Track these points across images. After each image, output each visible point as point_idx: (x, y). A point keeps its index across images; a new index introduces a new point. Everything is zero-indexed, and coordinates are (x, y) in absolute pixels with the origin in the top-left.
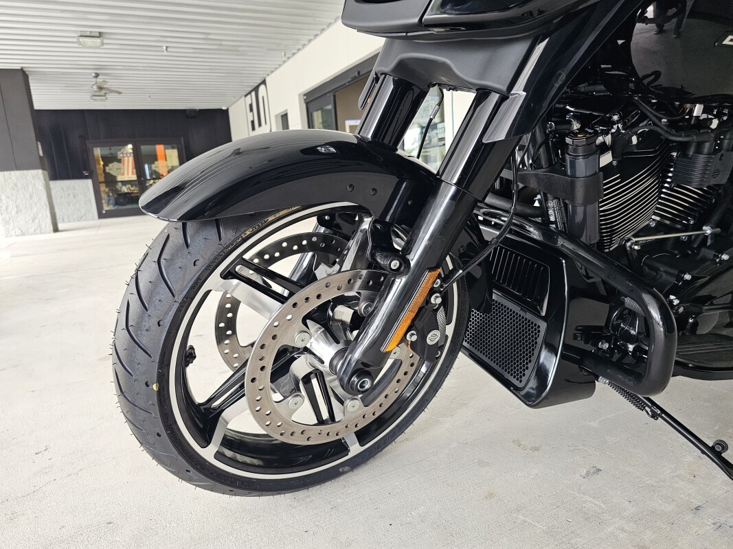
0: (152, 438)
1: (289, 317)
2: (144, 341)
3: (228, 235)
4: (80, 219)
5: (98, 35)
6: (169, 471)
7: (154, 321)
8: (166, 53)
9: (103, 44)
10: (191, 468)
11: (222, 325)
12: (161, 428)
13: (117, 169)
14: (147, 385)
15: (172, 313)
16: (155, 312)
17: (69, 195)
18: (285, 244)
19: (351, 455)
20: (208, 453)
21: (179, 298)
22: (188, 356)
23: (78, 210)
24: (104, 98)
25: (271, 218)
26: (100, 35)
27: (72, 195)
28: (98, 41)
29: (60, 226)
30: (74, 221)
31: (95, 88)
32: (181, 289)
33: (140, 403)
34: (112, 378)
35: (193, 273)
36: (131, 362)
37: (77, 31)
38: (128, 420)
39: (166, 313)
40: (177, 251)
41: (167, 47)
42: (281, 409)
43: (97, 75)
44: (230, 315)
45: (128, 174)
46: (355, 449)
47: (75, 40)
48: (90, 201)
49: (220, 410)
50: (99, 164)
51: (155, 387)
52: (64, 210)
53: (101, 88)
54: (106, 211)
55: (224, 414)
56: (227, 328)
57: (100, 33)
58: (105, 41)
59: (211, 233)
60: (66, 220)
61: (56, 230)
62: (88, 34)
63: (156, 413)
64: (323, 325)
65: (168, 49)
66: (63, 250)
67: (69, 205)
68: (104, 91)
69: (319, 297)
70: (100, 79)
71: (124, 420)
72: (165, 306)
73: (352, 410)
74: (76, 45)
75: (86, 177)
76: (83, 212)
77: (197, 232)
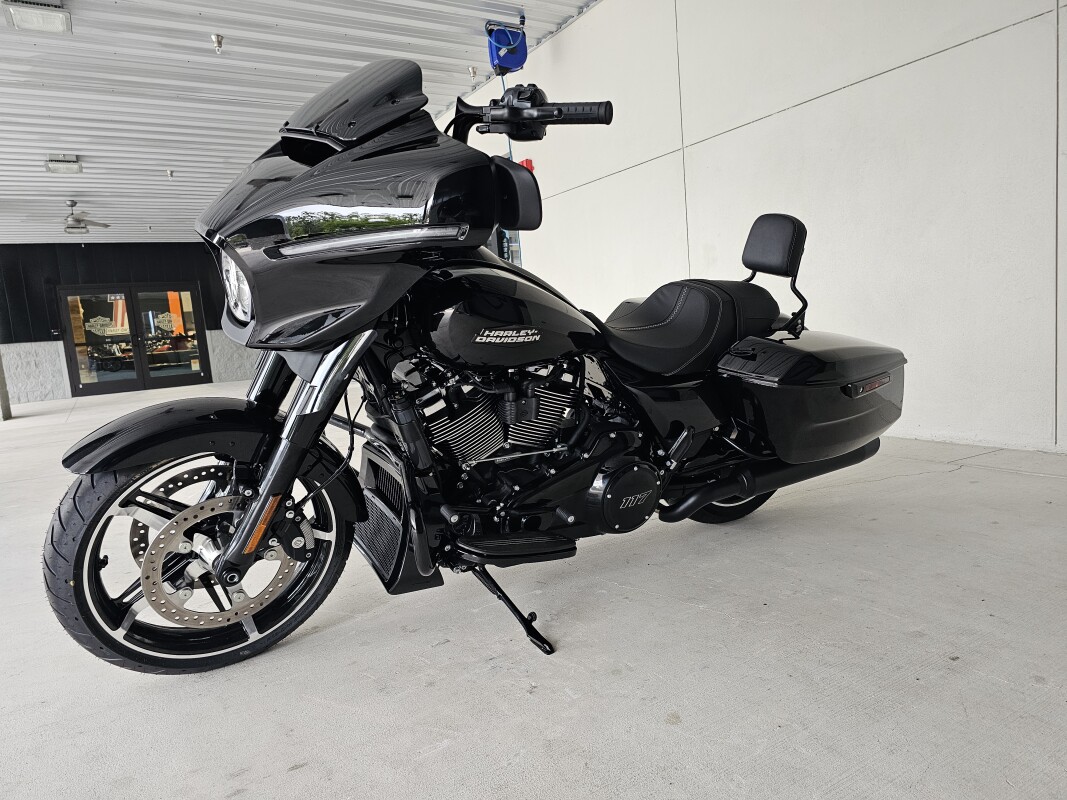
0: (72, 622)
1: (173, 532)
2: (63, 551)
3: (122, 479)
4: (44, 397)
5: (75, 159)
6: (87, 649)
7: (70, 538)
8: (170, 178)
9: (81, 168)
10: (103, 646)
11: (136, 539)
12: (77, 614)
13: (102, 325)
14: (66, 582)
15: (82, 532)
16: (71, 533)
17: (28, 363)
18: (186, 476)
19: (250, 641)
20: (119, 635)
21: (88, 522)
22: (99, 563)
23: (42, 385)
24: (84, 230)
25: (154, 466)
26: (78, 159)
27: (33, 363)
28: (75, 166)
29: (15, 409)
30: (35, 401)
31: (70, 221)
32: (89, 514)
33: (62, 595)
34: (43, 580)
35: (97, 505)
36: (54, 566)
37: (45, 154)
38: (55, 610)
39: (79, 533)
40: (87, 491)
41: (172, 172)
42: (174, 600)
43: (74, 204)
44: (142, 532)
45: (122, 325)
46: (254, 636)
47: (42, 163)
48: (60, 371)
49: (130, 604)
50: (79, 312)
51: (72, 583)
52: (20, 385)
53: (78, 221)
54: (83, 385)
55: (133, 607)
56: (140, 542)
57: (77, 156)
58: (84, 165)
59: (110, 479)
60: (22, 400)
61: (8, 416)
62: (61, 158)
63: (73, 602)
64: (209, 537)
65: (174, 174)
66: (17, 448)
67: (28, 377)
68: (82, 225)
69: (213, 510)
70: (77, 210)
71: (52, 609)
72: (78, 528)
73: (239, 601)
74: (44, 169)
75: (56, 339)
76: (49, 387)
77: (100, 478)
